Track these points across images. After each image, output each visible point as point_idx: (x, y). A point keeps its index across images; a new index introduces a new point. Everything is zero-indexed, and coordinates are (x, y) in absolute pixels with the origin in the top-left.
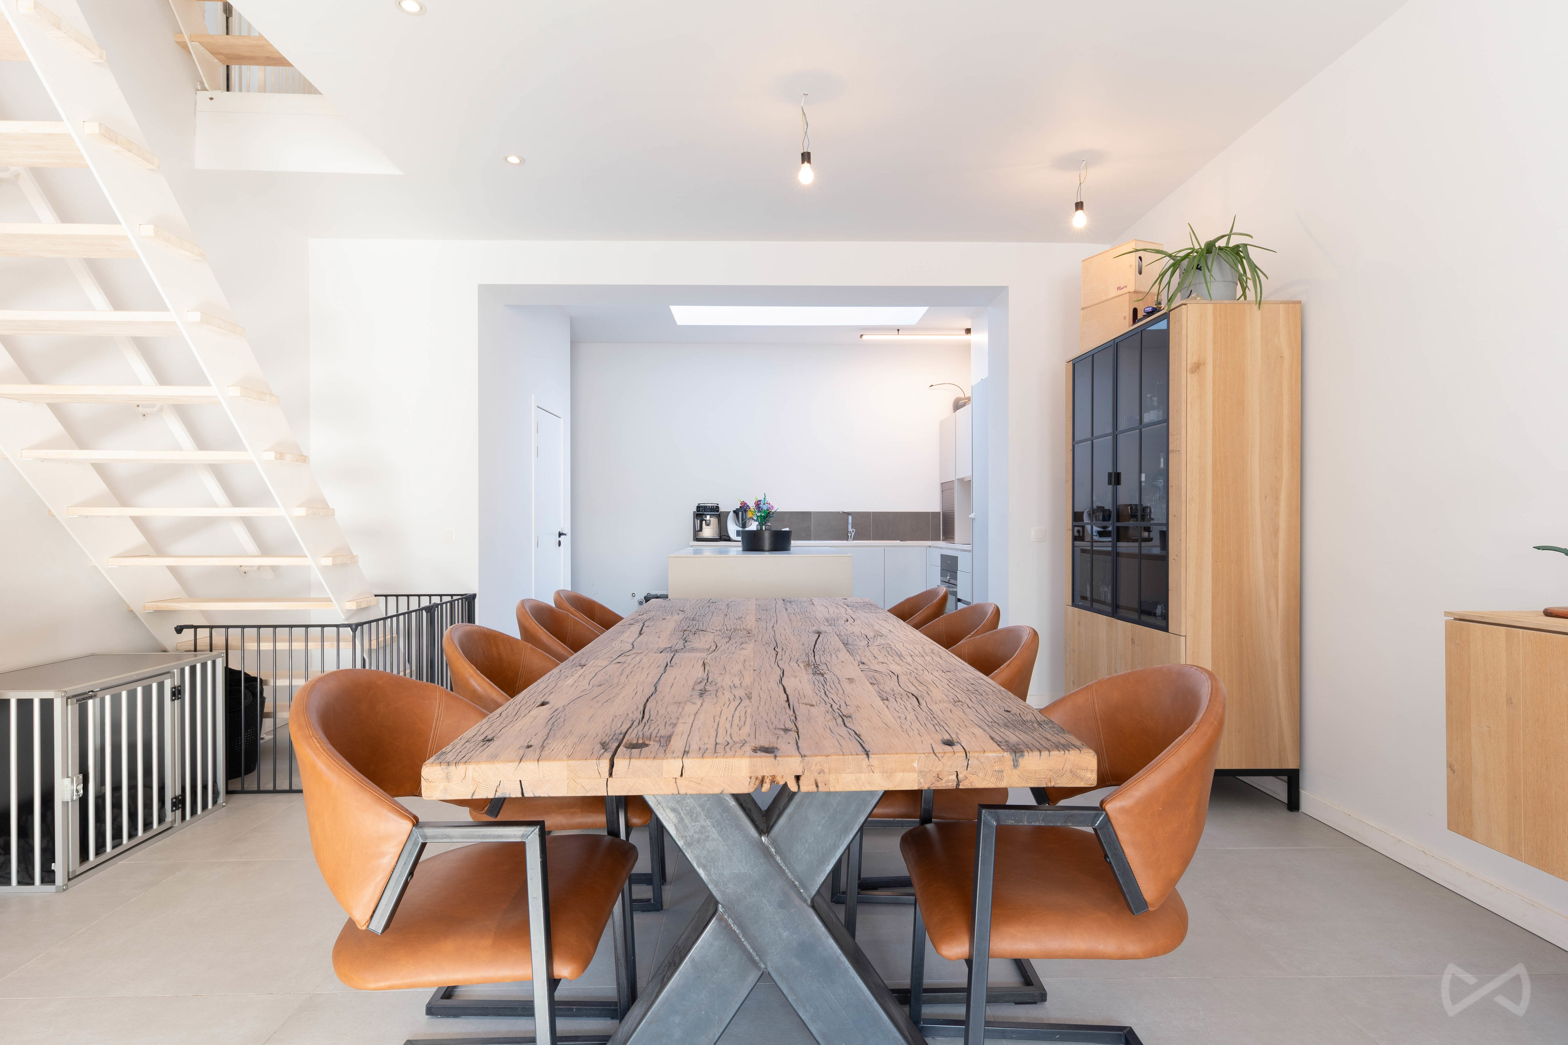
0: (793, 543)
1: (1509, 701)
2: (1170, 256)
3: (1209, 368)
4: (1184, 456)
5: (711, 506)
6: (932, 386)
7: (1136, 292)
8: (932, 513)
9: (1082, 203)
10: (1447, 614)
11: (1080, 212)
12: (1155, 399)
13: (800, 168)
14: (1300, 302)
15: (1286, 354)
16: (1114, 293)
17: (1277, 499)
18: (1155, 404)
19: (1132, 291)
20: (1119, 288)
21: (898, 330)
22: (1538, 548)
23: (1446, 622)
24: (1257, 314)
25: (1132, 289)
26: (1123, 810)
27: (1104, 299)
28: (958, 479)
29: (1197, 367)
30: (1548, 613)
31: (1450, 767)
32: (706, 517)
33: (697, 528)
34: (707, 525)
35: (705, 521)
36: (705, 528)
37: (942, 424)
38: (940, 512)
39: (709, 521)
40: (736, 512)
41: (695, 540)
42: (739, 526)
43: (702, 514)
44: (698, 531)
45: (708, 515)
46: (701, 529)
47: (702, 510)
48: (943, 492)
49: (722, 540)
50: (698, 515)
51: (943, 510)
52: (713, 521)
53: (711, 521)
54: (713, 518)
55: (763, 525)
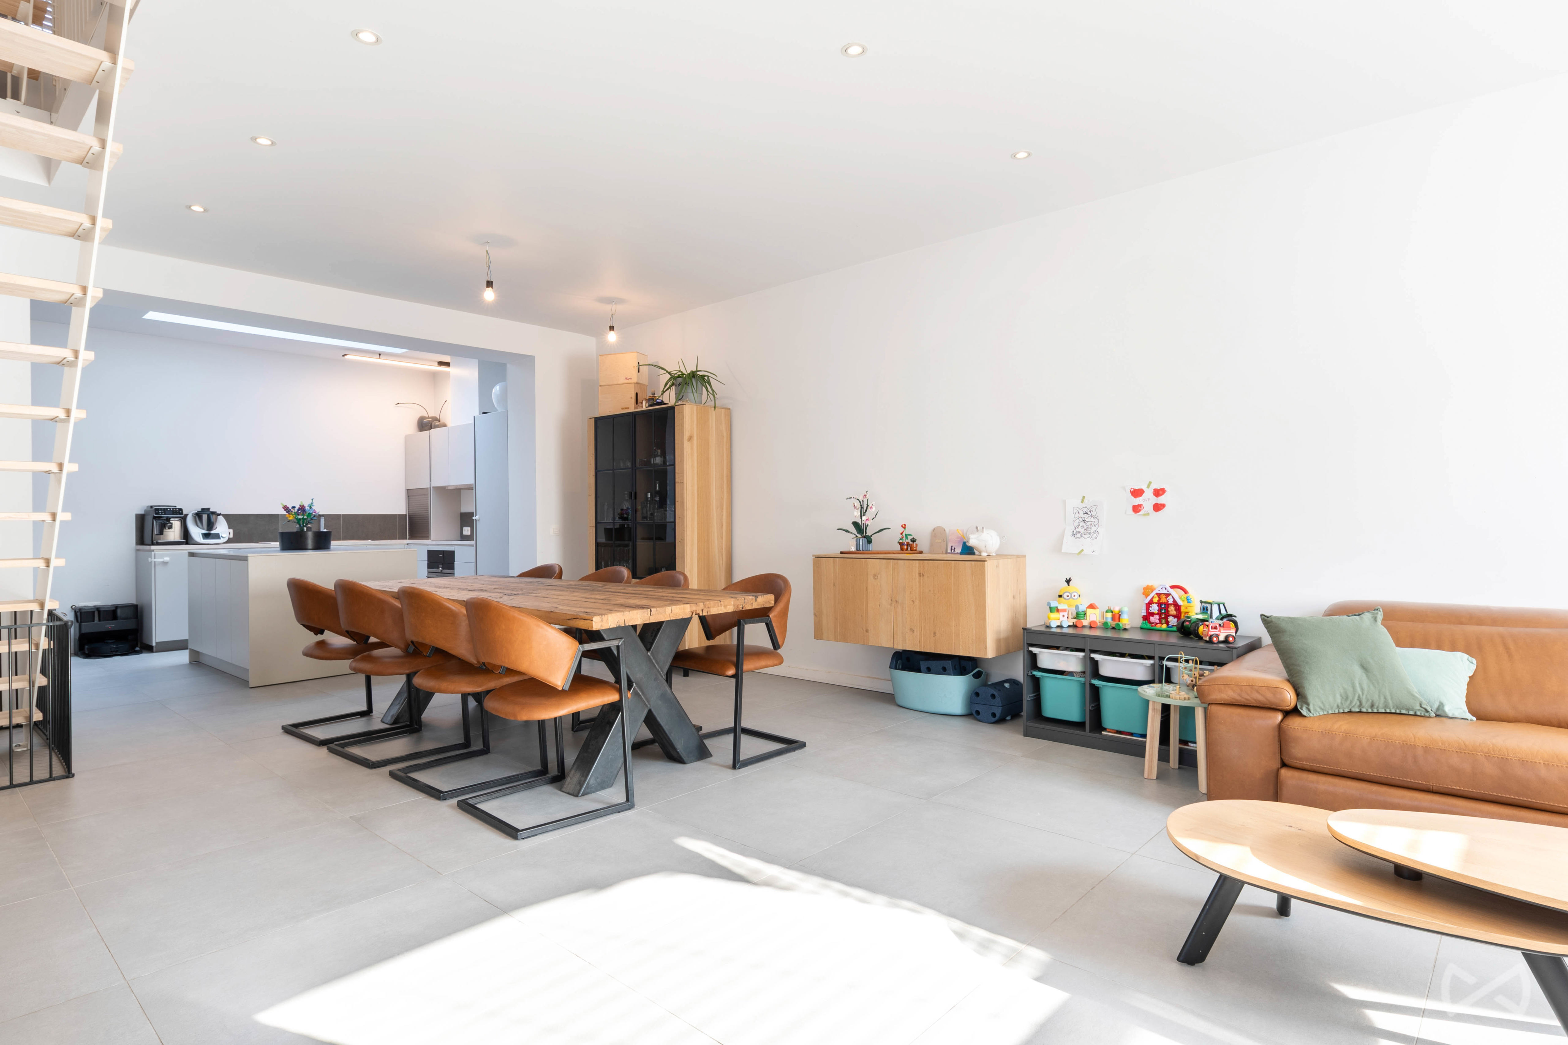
0: (334, 543)
1: (834, 585)
2: (669, 373)
3: (695, 438)
4: (685, 485)
5: (173, 509)
6: (398, 404)
7: (637, 383)
8: (399, 515)
9: (613, 327)
10: (813, 555)
11: (612, 332)
12: (659, 451)
13: (485, 290)
14: (729, 409)
15: (725, 434)
16: (623, 381)
17: (722, 509)
18: (659, 454)
19: (635, 382)
20: (626, 378)
21: (380, 355)
22: (838, 529)
23: (813, 559)
24: (714, 412)
25: (635, 381)
26: (775, 616)
27: (616, 383)
28: (433, 487)
29: (690, 438)
30: (842, 553)
31: (815, 615)
32: (168, 519)
33: (156, 531)
34: (169, 528)
35: (165, 525)
36: (167, 531)
37: (407, 438)
38: (406, 515)
39: (172, 524)
40: (198, 515)
41: (153, 544)
42: (203, 529)
43: (161, 517)
44: (157, 535)
45: (170, 518)
46: (161, 533)
47: (162, 512)
48: (409, 498)
49: (187, 543)
50: (154, 518)
51: (410, 513)
52: (176, 524)
53: (173, 524)
54: (176, 522)
55: (304, 526)
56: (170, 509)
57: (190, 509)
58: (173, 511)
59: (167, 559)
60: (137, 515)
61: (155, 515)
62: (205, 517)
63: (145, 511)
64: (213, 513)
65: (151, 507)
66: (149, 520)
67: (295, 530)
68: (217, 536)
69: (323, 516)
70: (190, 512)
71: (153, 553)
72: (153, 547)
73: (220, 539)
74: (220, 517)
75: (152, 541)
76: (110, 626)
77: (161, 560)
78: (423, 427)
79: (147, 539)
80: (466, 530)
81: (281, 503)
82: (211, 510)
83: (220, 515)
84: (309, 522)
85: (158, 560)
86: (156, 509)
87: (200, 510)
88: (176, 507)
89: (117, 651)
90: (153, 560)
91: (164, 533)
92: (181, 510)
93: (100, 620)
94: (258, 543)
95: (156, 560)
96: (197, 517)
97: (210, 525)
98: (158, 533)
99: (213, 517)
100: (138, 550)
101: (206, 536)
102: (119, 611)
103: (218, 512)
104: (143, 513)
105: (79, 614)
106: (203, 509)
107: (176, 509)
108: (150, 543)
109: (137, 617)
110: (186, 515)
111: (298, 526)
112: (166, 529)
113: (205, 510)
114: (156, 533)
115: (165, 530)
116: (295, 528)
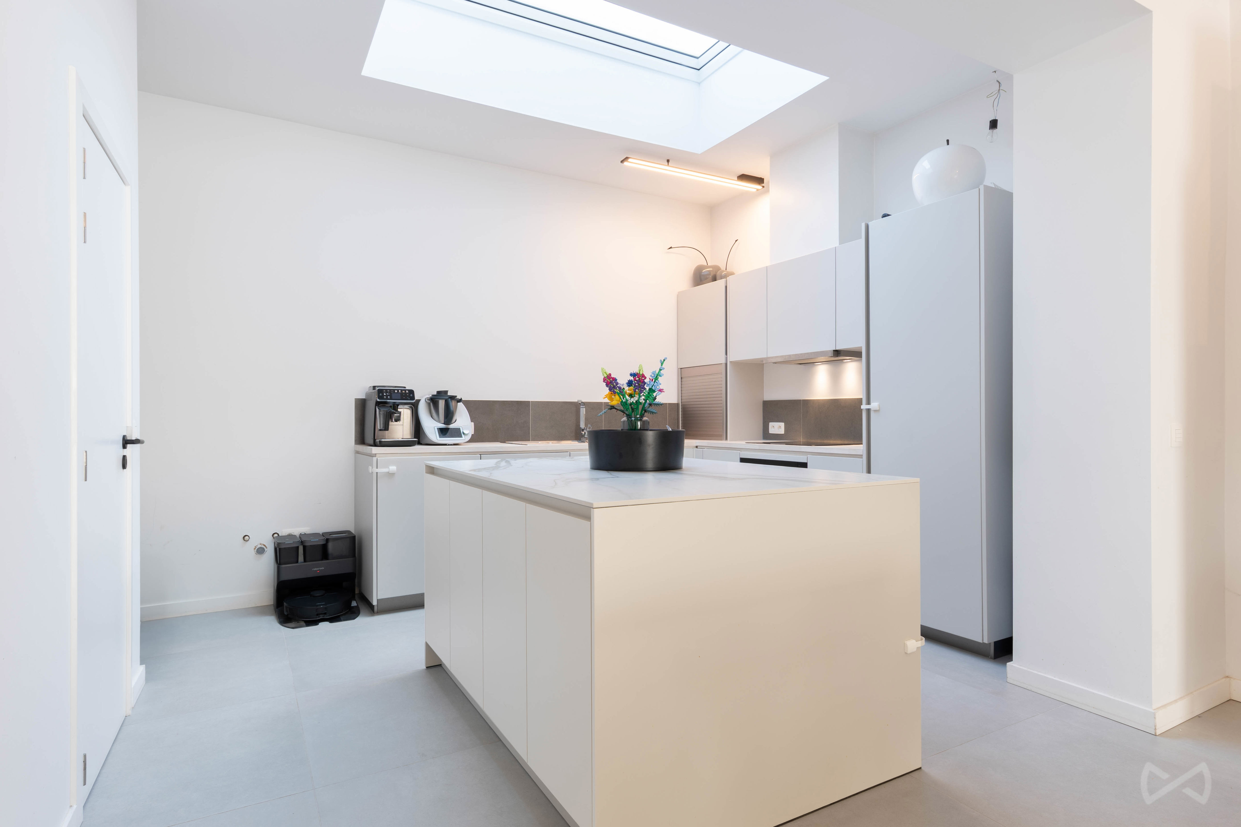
5: (402, 390)
6: (671, 247)
8: (669, 404)
21: (668, 161)
28: (731, 362)
32: (395, 407)
33: (379, 426)
34: (396, 421)
35: (391, 415)
36: (393, 425)
37: (680, 297)
38: (678, 404)
39: (400, 413)
40: (433, 401)
41: (375, 445)
42: (439, 421)
43: (386, 403)
44: (380, 430)
45: (398, 405)
46: (386, 428)
47: (387, 396)
48: (683, 380)
49: (419, 443)
50: (378, 404)
51: (683, 401)
52: (405, 413)
53: (402, 413)
54: (405, 410)
55: (637, 419)
56: (398, 390)
57: (422, 394)
58: (402, 393)
59: (393, 468)
60: (357, 401)
61: (378, 400)
62: (442, 404)
63: (367, 394)
64: (453, 398)
65: (374, 387)
66: (371, 406)
67: (618, 427)
68: (457, 433)
69: (584, 404)
70: (422, 397)
71: (375, 459)
72: (375, 450)
73: (461, 437)
74: (460, 405)
75: (375, 440)
76: (319, 569)
77: (386, 470)
78: (701, 280)
79: (369, 438)
80: (773, 429)
81: (602, 369)
82: (449, 394)
83: (460, 401)
84: (645, 411)
85: (381, 470)
86: (380, 391)
87: (435, 393)
88: (405, 388)
89: (325, 614)
90: (375, 470)
91: (390, 426)
92: (412, 392)
93: (305, 561)
94: (504, 442)
95: (379, 470)
96: (431, 404)
97: (449, 416)
98: (382, 428)
99: (452, 404)
100: (357, 452)
101: (443, 432)
102: (330, 546)
103: (459, 397)
104: (363, 397)
105: (278, 549)
106: (439, 392)
107: (405, 390)
108: (372, 442)
109: (354, 555)
110: (419, 401)
111: (625, 419)
112: (392, 421)
113: (441, 394)
114: (379, 428)
115: (391, 423)
116: (620, 422)
